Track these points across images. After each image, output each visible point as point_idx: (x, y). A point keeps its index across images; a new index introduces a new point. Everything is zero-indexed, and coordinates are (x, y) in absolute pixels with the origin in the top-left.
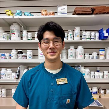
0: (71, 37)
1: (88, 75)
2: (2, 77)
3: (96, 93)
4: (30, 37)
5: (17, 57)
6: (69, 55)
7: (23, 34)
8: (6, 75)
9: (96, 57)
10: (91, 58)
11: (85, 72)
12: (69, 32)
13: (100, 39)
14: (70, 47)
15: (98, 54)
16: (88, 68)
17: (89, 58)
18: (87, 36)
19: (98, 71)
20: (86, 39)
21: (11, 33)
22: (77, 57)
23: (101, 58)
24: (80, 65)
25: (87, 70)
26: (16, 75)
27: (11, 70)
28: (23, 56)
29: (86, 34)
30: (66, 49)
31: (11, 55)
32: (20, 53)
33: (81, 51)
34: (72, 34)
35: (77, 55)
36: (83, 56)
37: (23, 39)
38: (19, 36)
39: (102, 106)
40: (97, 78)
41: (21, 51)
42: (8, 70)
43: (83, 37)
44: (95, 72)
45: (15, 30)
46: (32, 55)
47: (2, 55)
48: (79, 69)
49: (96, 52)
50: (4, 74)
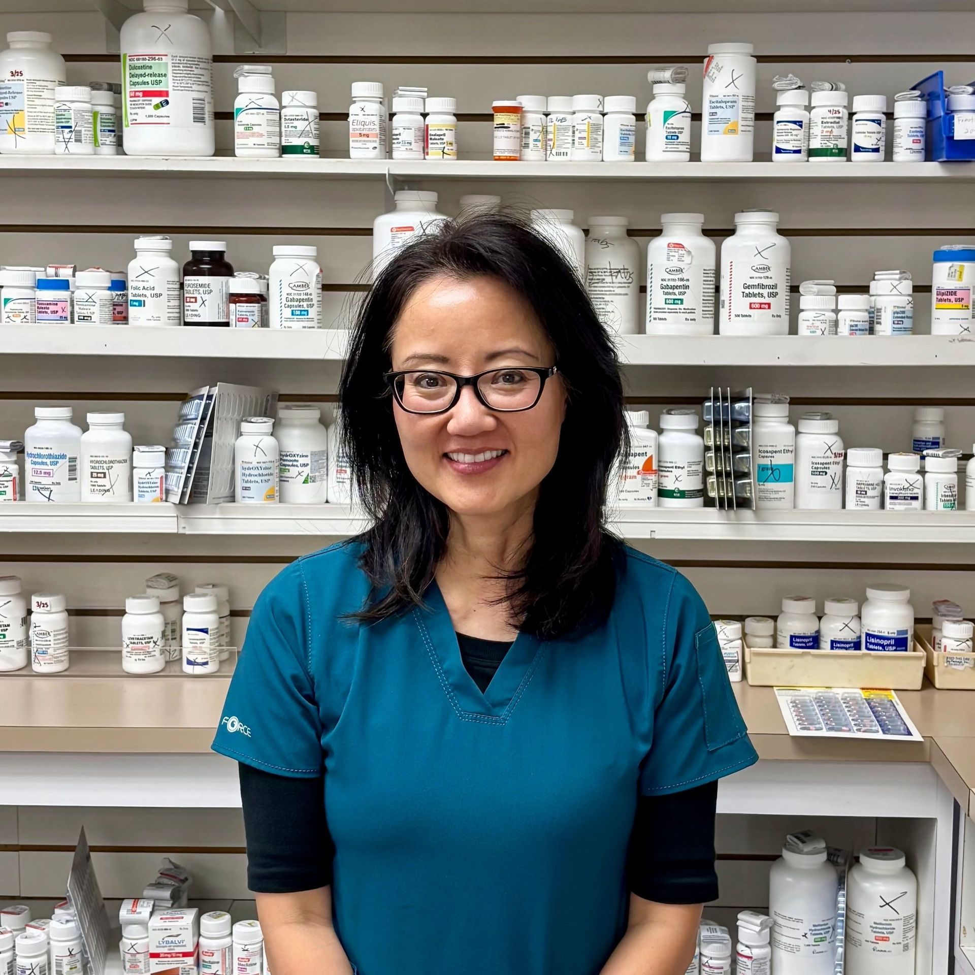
0: (672, 137)
1: (819, 479)
2: (45, 481)
3: (900, 643)
4: (301, 125)
5: (182, 308)
6: (656, 297)
7: (239, 102)
8: (72, 469)
9: (899, 317)
10: (854, 329)
11: (795, 451)
12: (657, 89)
13: (929, 154)
14: (667, 218)
15: (917, 289)
16: (827, 417)
17: (836, 323)
18: (817, 130)
19: (919, 447)
20: (812, 153)
21: (128, 89)
22: (724, 313)
23: (947, 322)
24: (749, 392)
25: (819, 436)
26: (169, 467)
27: (125, 427)
28: (235, 298)
29: (809, 108)
30: (631, 233)
31: (120, 285)
32: (212, 273)
33: (759, 261)
34: (681, 105)
35: (724, 296)
36: (780, 303)
37: (238, 141)
38: (199, 119)
39: (917, 737)
40: (899, 506)
41: (211, 253)
42: (91, 418)
43: (783, 136)
44: (885, 457)
45: (166, 65)
46: (314, 290)
47: (43, 284)
48: (744, 423)
49: (895, 274)
50: (55, 459)
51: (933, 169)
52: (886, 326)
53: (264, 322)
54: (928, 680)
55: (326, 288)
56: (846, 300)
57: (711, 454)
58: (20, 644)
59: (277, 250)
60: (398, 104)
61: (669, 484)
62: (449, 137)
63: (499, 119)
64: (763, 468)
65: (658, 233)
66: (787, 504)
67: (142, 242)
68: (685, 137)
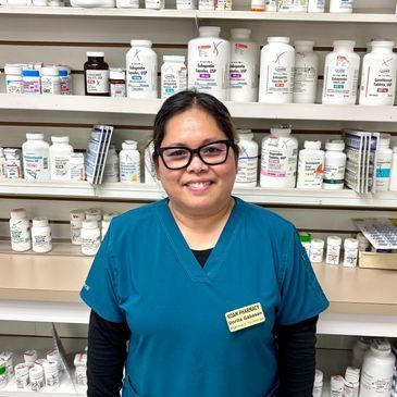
2: (33, 169)
6: (329, 83)
8: (45, 163)
11: (391, 162)
14: (336, 43)
22: (362, 93)
30: (315, 49)
36: (392, 89)
47: (26, 73)
50: (37, 159)
58: (27, 240)
61: (329, 177)
65: (331, 49)
66: (385, 188)
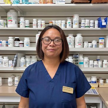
0: (70, 25)
1: (86, 64)
3: (95, 82)
4: (27, 24)
5: (14, 45)
7: (20, 21)
8: (2, 63)
9: (95, 45)
10: (90, 47)
11: (83, 61)
12: (68, 20)
13: (99, 27)
14: (69, 34)
15: (97, 42)
16: (87, 57)
17: (88, 46)
18: (86, 24)
19: (97, 60)
20: (85, 27)
21: (8, 20)
22: (75, 45)
23: (101, 46)
24: (78, 54)
25: (86, 59)
26: (13, 63)
27: (8, 58)
28: (20, 44)
29: (85, 22)
31: (7, 42)
32: (18, 41)
33: (79, 39)
34: (71, 21)
35: (75, 43)
36: (82, 44)
37: (20, 26)
38: (16, 23)
39: (98, 94)
40: (95, 67)
41: (18, 39)
42: (4, 57)
43: (82, 25)
44: (94, 61)
45: (12, 17)
46: (29, 43)
48: (78, 58)
49: (95, 41)
50: (0, 62)
51: (99, 29)
52: (94, 47)
53: (23, 46)
54: (99, 86)
55: (30, 42)
56: (89, 44)
57: (74, 61)
59: (25, 38)
60: (38, 21)
62: (44, 25)
63: (50, 23)
64: (80, 63)
65: (68, 36)
66: (83, 67)
67: (10, 37)
68: (71, 25)
